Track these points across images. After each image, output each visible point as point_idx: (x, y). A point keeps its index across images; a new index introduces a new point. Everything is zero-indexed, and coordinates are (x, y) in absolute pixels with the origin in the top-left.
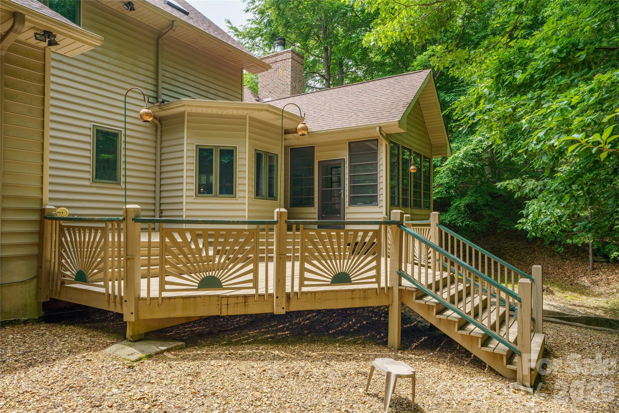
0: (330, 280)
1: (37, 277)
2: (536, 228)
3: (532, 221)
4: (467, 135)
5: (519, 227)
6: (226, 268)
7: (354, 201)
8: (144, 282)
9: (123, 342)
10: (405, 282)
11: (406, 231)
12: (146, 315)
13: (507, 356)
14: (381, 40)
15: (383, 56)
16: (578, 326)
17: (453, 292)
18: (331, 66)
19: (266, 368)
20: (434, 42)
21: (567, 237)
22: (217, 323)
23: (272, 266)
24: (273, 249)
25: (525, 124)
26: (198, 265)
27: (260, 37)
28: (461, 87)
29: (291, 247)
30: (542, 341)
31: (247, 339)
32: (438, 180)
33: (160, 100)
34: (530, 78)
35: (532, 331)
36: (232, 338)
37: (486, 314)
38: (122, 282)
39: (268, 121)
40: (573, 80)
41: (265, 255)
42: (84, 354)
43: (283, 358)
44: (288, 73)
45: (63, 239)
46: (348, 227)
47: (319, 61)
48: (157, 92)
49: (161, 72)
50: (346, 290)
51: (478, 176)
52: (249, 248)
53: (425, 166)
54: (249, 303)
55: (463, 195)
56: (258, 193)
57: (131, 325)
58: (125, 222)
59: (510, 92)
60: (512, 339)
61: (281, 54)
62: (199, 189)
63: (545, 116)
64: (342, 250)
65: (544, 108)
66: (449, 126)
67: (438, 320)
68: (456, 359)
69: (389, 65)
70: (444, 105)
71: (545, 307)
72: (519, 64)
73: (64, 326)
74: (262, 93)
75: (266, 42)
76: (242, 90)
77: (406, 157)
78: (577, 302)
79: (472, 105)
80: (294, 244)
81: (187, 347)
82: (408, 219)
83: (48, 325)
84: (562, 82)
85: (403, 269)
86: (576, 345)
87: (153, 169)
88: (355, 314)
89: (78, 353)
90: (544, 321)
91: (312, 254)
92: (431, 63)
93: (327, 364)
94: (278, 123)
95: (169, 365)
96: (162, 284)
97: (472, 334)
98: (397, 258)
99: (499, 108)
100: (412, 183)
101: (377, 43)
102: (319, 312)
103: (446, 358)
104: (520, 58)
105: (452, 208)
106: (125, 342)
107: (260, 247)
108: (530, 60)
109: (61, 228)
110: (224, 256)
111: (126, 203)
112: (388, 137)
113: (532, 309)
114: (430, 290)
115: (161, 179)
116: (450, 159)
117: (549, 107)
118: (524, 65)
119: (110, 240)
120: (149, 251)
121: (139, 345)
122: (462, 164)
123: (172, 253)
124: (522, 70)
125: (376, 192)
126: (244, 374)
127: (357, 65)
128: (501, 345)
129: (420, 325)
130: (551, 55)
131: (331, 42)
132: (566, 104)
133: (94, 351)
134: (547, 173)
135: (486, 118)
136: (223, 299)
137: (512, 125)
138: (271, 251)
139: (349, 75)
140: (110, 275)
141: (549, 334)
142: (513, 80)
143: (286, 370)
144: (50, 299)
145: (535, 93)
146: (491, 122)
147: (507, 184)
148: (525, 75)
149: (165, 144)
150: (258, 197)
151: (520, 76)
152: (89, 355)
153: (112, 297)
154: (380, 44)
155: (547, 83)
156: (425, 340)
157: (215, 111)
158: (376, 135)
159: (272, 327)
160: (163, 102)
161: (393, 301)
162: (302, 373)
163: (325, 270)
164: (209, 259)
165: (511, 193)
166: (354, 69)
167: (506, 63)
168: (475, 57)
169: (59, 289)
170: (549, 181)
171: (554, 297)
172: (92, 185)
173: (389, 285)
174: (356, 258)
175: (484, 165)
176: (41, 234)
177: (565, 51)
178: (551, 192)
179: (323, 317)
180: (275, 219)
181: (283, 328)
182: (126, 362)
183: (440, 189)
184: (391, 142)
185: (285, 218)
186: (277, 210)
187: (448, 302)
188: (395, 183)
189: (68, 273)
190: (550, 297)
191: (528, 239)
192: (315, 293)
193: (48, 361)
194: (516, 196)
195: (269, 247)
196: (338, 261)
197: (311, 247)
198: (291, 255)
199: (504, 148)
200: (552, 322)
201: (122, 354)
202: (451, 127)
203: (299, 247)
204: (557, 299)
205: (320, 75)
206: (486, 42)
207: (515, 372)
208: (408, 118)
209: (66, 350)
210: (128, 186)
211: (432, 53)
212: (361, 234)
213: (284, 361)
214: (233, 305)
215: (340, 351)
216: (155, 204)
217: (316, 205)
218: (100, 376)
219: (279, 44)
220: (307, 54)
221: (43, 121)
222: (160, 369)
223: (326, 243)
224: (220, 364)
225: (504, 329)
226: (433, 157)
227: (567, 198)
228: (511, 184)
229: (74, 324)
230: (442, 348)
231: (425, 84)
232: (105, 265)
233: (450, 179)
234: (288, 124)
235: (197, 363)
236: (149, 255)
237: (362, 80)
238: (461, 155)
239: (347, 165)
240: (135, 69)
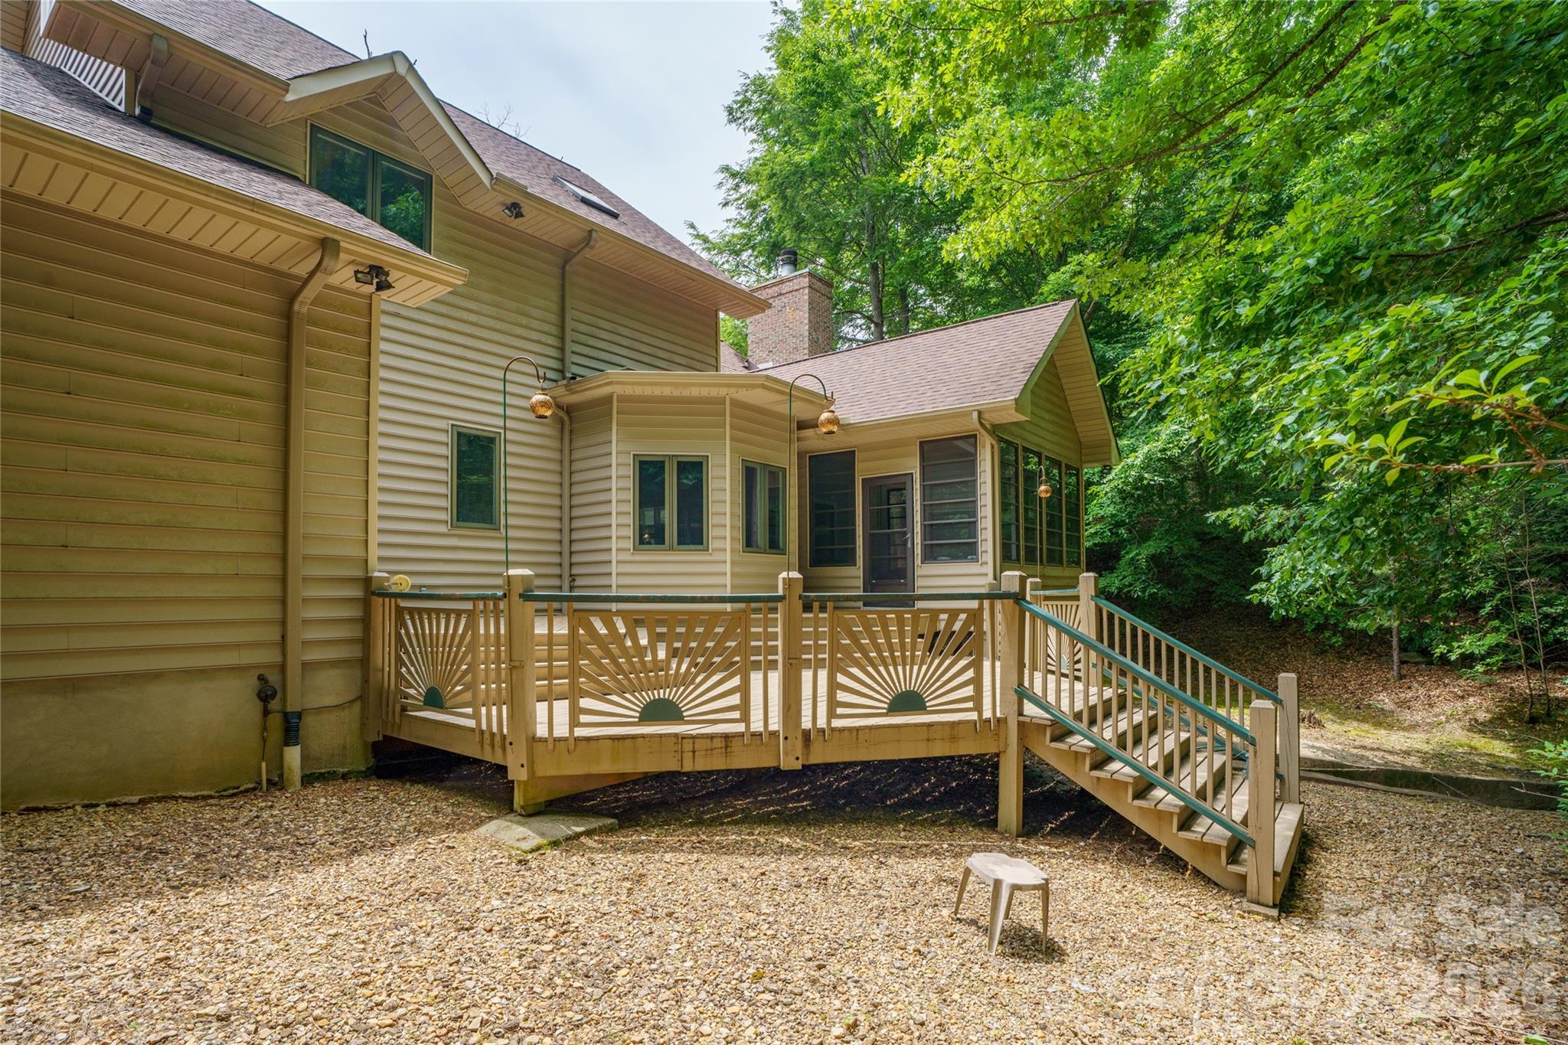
0: (886, 706)
1: (362, 698)
2: (1287, 600)
3: (1279, 588)
4: (1148, 422)
5: (1254, 598)
6: (692, 682)
7: (932, 554)
8: (542, 708)
9: (509, 817)
10: (1030, 709)
11: (1030, 610)
12: (547, 769)
13: (1227, 848)
14: (977, 249)
15: (984, 277)
16: (1368, 789)
17: (1123, 726)
18: (884, 299)
19: (765, 868)
20: (1081, 248)
21: (1349, 616)
22: (676, 784)
23: (775, 678)
24: (777, 646)
25: (1257, 402)
26: (638, 677)
27: (750, 251)
28: (1135, 330)
29: (811, 642)
30: (1297, 819)
31: (730, 815)
32: (1094, 510)
33: (569, 375)
34: (1266, 313)
35: (1276, 800)
36: (703, 813)
37: (1187, 769)
38: (504, 707)
39: (765, 406)
40: (1349, 317)
41: (761, 658)
42: (443, 837)
43: (797, 851)
44: (804, 315)
45: (403, 631)
46: (920, 604)
47: (861, 290)
48: (562, 360)
49: (570, 324)
50: (916, 725)
51: (1171, 501)
52: (733, 644)
53: (1069, 484)
54: (733, 749)
55: (1144, 537)
56: (749, 542)
57: (522, 786)
58: (506, 600)
59: (1229, 341)
60: (1237, 815)
61: (789, 280)
62: (641, 536)
63: (1297, 387)
64: (909, 647)
65: (1294, 370)
66: (1115, 405)
67: (1095, 781)
68: (1130, 853)
69: (995, 293)
70: (1103, 366)
71: (1305, 752)
72: (1245, 288)
73: (408, 786)
74: (755, 353)
75: (761, 259)
76: (717, 350)
77: (1032, 467)
78: (1368, 742)
79: (1155, 367)
80: (817, 636)
81: (621, 827)
82: (1034, 587)
83: (382, 782)
84: (1328, 321)
85: (1026, 684)
86: (1365, 824)
87: (556, 502)
88: (937, 767)
89: (433, 833)
90: (1301, 778)
91: (848, 654)
92: (1074, 289)
93: (881, 863)
94: (784, 409)
95: (589, 859)
96: (575, 712)
97: (1160, 807)
98: (1014, 663)
99: (1208, 373)
100: (1044, 516)
101: (970, 255)
102: (866, 765)
103: (1110, 851)
104: (1246, 275)
105: (1122, 562)
106: (511, 817)
107: (753, 643)
108: (1266, 279)
109: (400, 611)
110: (687, 660)
111: (507, 564)
112: (996, 430)
113: (1277, 757)
114: (1079, 723)
115: (571, 519)
116: (1117, 469)
117: (1302, 369)
118: (1254, 289)
119: (482, 631)
120: (550, 651)
121: (535, 822)
122: (1141, 478)
123: (588, 655)
124: (1250, 298)
125: (975, 536)
126: (726, 880)
127: (934, 294)
128: (1217, 827)
129: (1060, 789)
130: (1306, 270)
131: (884, 254)
132: (1336, 363)
133: (460, 831)
134: (1305, 494)
135: (1183, 391)
136: (685, 741)
137: (1237, 404)
138: (773, 650)
139: (920, 313)
140: (482, 696)
141: (1313, 804)
142: (1234, 317)
143: (803, 873)
144: (384, 736)
145: (1277, 343)
146: (1192, 399)
147: (1229, 516)
148: (1255, 308)
149: (577, 455)
150: (749, 549)
151: (1246, 311)
152: (453, 838)
153: (487, 736)
154: (976, 256)
155: (1301, 323)
156: (1070, 818)
157: (667, 391)
158: (972, 427)
159: (777, 792)
160: (573, 378)
161: (1007, 745)
162: (833, 879)
163: (875, 686)
164: (657, 666)
165: (1238, 533)
166: (928, 302)
167: (1220, 286)
168: (1159, 275)
169: (397, 720)
170: (1309, 509)
171: (1323, 732)
172: (451, 532)
173: (998, 715)
174: (937, 661)
175: (1186, 478)
176: (366, 622)
177: (1331, 261)
178: (1313, 533)
179: (873, 774)
180: (780, 592)
181: (798, 795)
182: (513, 853)
183: (1098, 527)
184: (1001, 440)
185: (799, 589)
186: (784, 575)
187: (1113, 746)
188: (1010, 517)
189: (412, 691)
190: (1315, 732)
191: (1272, 621)
192: (858, 729)
193: (383, 845)
194: (1246, 539)
195: (770, 643)
196: (900, 668)
197: (848, 642)
198: (811, 656)
199: (1222, 447)
200: (1318, 781)
201: (506, 838)
202: (1118, 407)
203: (826, 642)
204: (1330, 735)
205: (864, 317)
206: (1180, 246)
207: (1243, 878)
208: (1033, 392)
209: (411, 828)
210: (511, 533)
211: (1078, 268)
212: (944, 616)
213: (801, 856)
214: (703, 753)
215: (905, 838)
216: (561, 565)
217: (860, 561)
218: (471, 875)
219: (786, 263)
220: (838, 278)
221: (368, 422)
222: (573, 867)
223: (877, 635)
224: (682, 860)
225: (1223, 797)
226: (1085, 465)
227: (1345, 543)
228: (1236, 515)
229: (424, 782)
230: (1103, 833)
231: (1065, 327)
232: (473, 677)
233: (1118, 507)
234: (802, 411)
235: (640, 857)
236: (550, 659)
237: (945, 323)
238: (1138, 462)
239: (917, 486)
240: (524, 321)
